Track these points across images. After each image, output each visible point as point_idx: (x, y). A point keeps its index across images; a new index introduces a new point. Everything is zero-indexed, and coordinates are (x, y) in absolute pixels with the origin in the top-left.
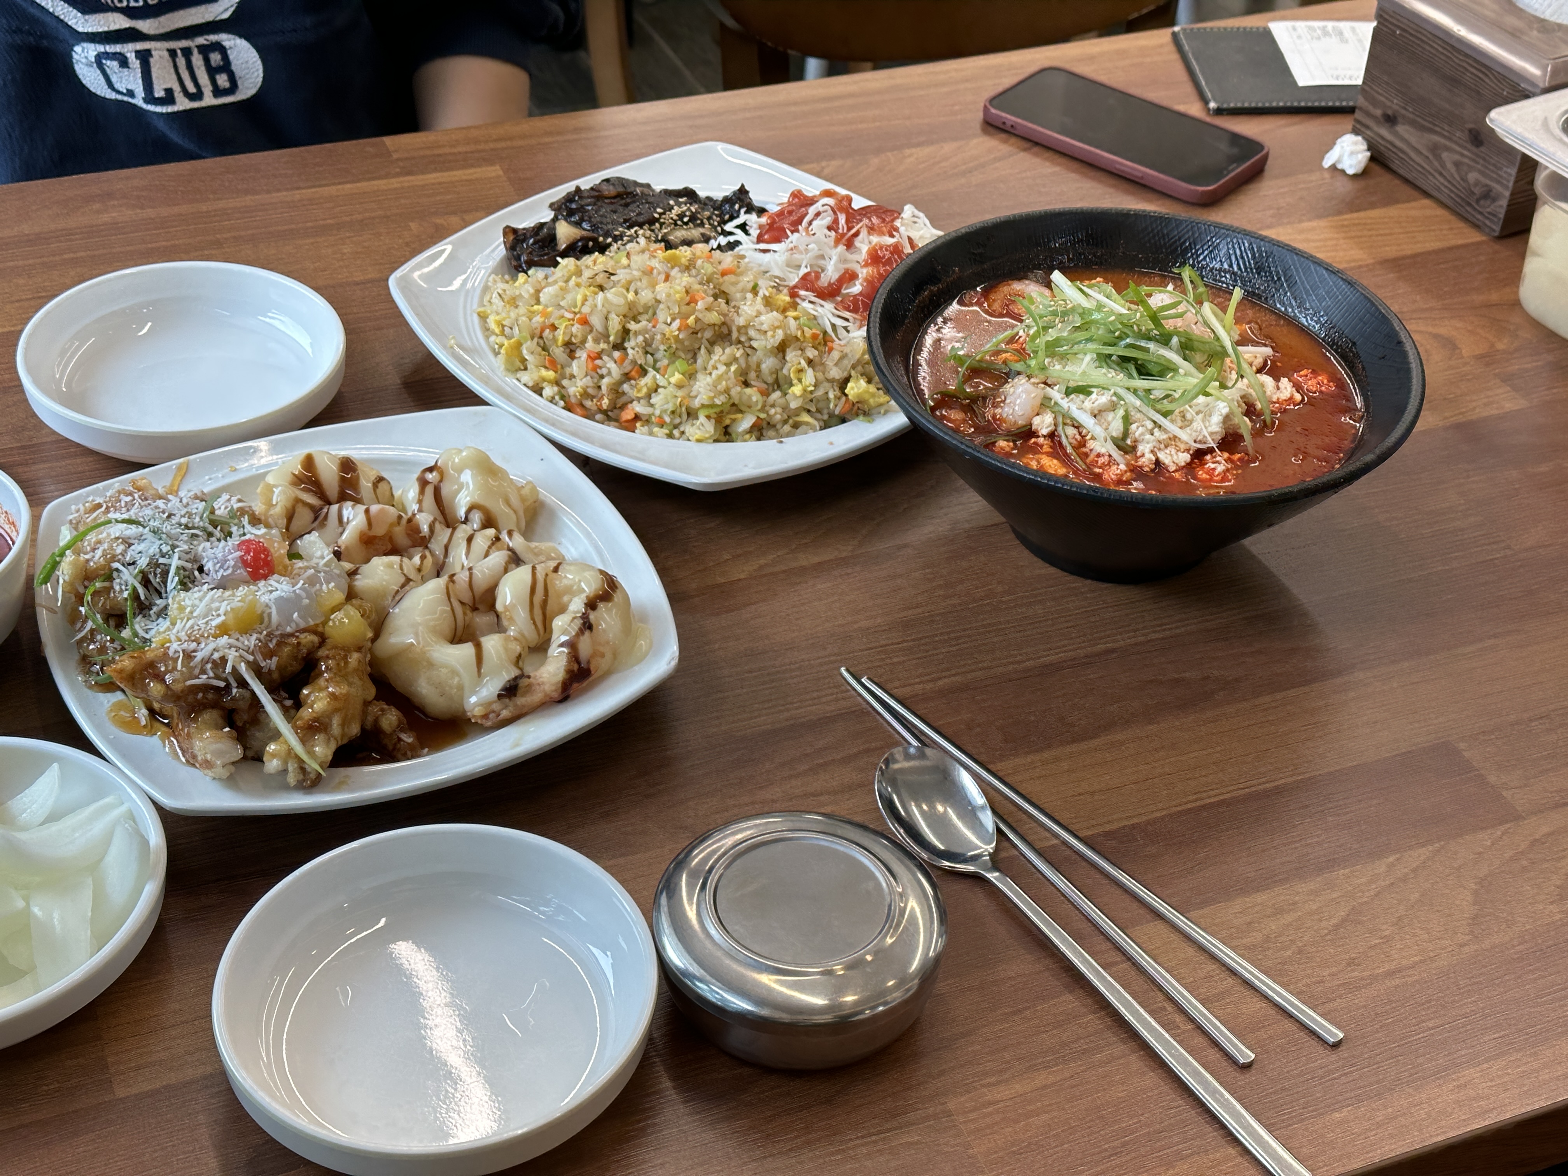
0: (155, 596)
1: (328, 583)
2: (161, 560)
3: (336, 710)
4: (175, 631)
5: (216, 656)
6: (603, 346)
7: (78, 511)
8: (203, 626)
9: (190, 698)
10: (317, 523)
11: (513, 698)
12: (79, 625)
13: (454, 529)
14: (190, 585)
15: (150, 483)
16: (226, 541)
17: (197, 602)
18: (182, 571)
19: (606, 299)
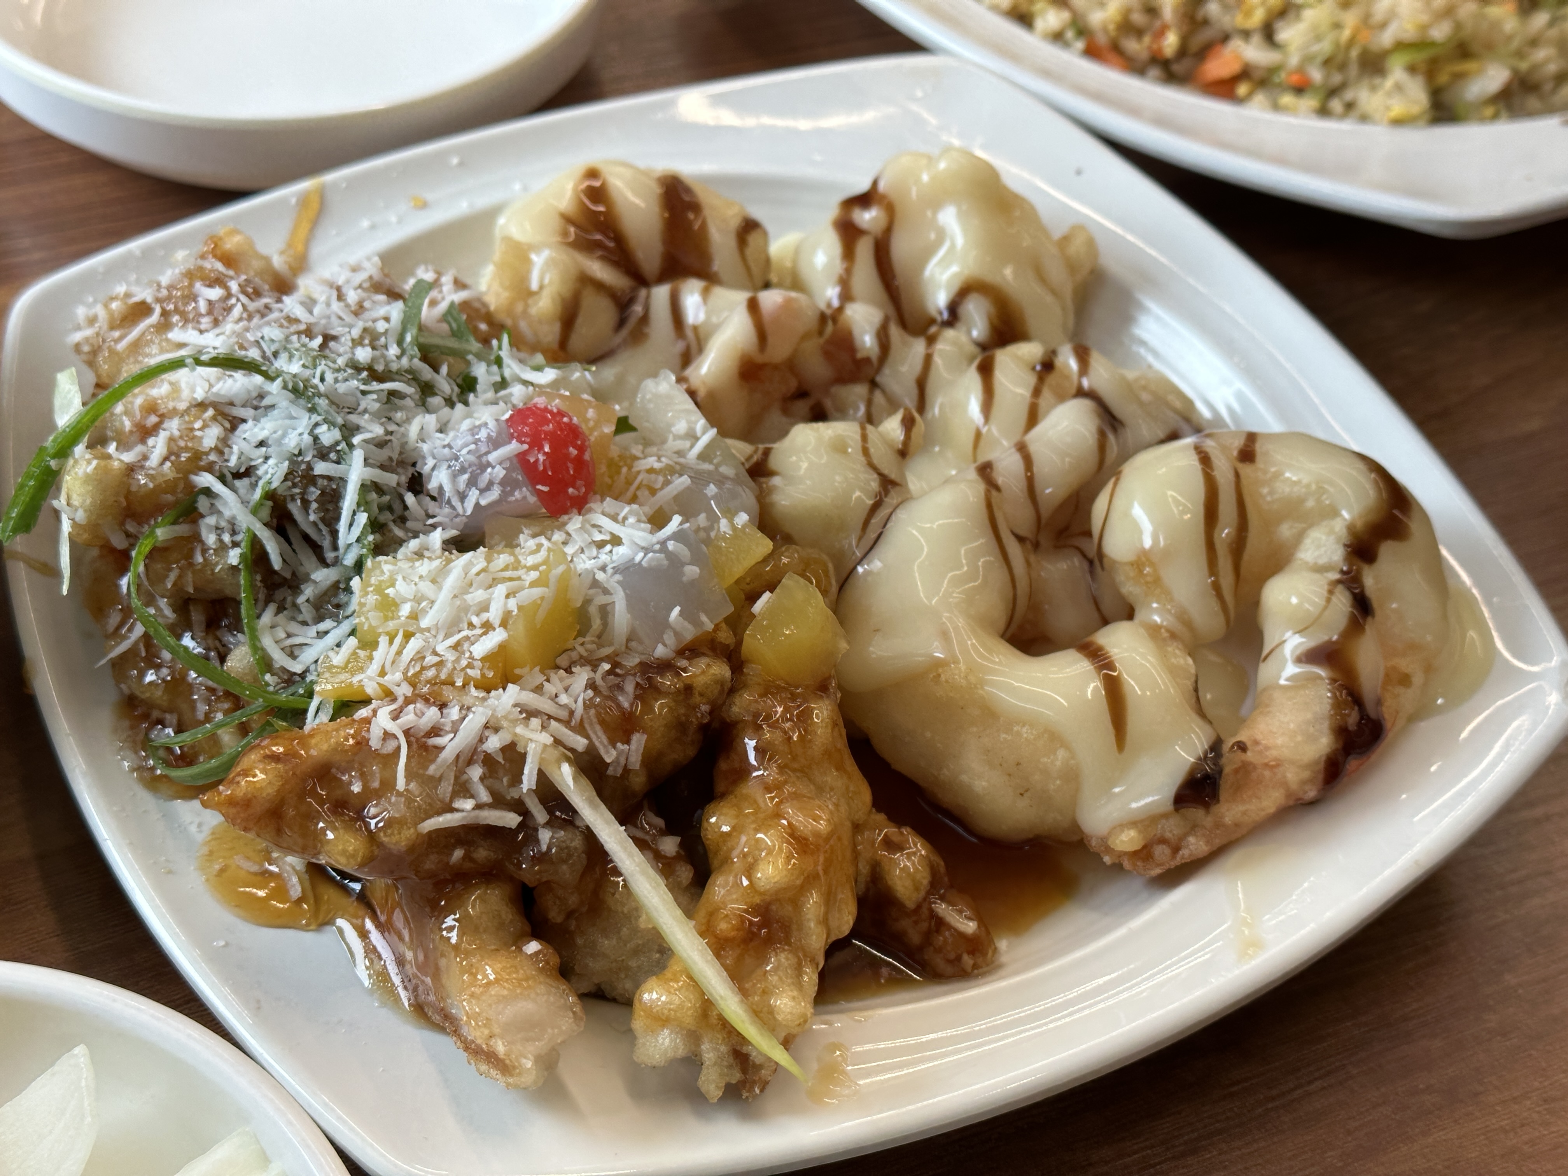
0: (308, 561)
1: (730, 514)
2: (321, 468)
3: (809, 880)
4: (373, 669)
5: (494, 743)
7: (92, 321)
8: (450, 656)
9: (430, 864)
10: (625, 332)
11: (1215, 809)
12: (115, 620)
13: (931, 340)
14: (399, 532)
15: (250, 243)
16: (466, 403)
17: (426, 587)
18: (374, 496)
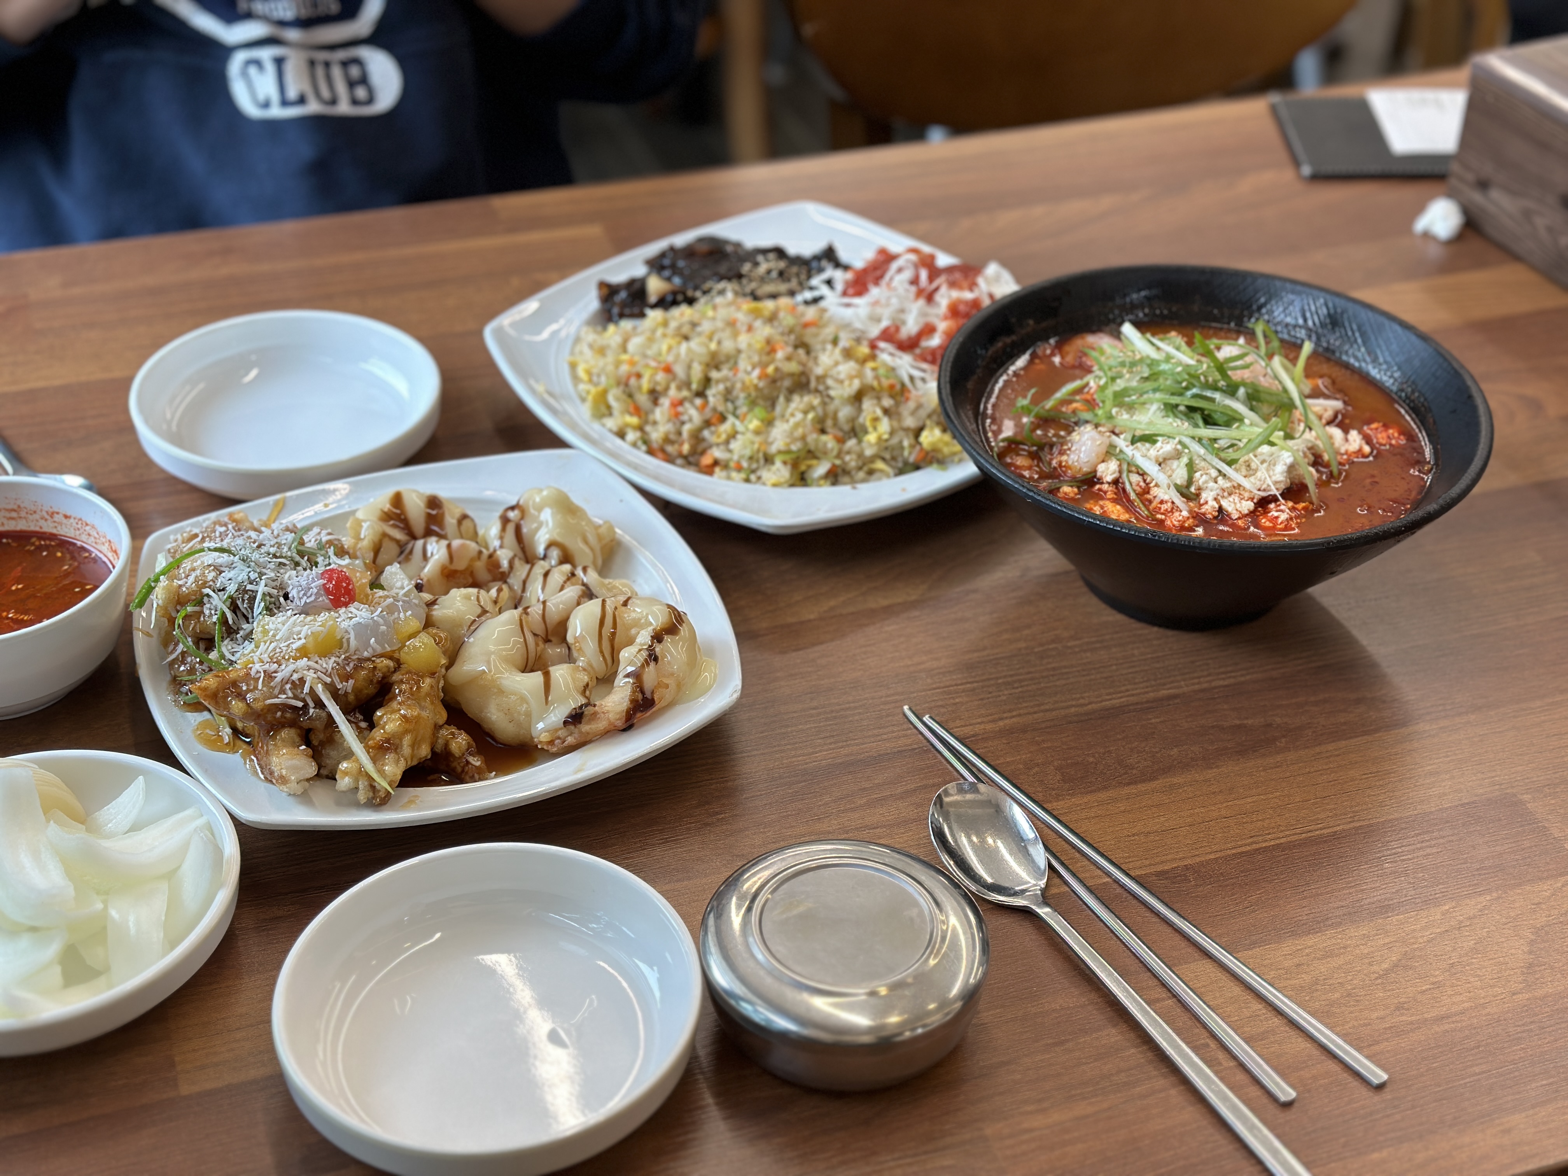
0: (242, 621)
1: (405, 611)
2: (249, 587)
3: (406, 732)
4: (258, 653)
5: (295, 677)
6: (685, 393)
7: (176, 541)
8: (285, 649)
9: (269, 717)
10: (403, 556)
11: (578, 726)
12: (171, 647)
13: (533, 565)
14: (276, 611)
15: (246, 517)
16: (312, 570)
17: (280, 626)
18: (268, 598)
19: (689, 350)
